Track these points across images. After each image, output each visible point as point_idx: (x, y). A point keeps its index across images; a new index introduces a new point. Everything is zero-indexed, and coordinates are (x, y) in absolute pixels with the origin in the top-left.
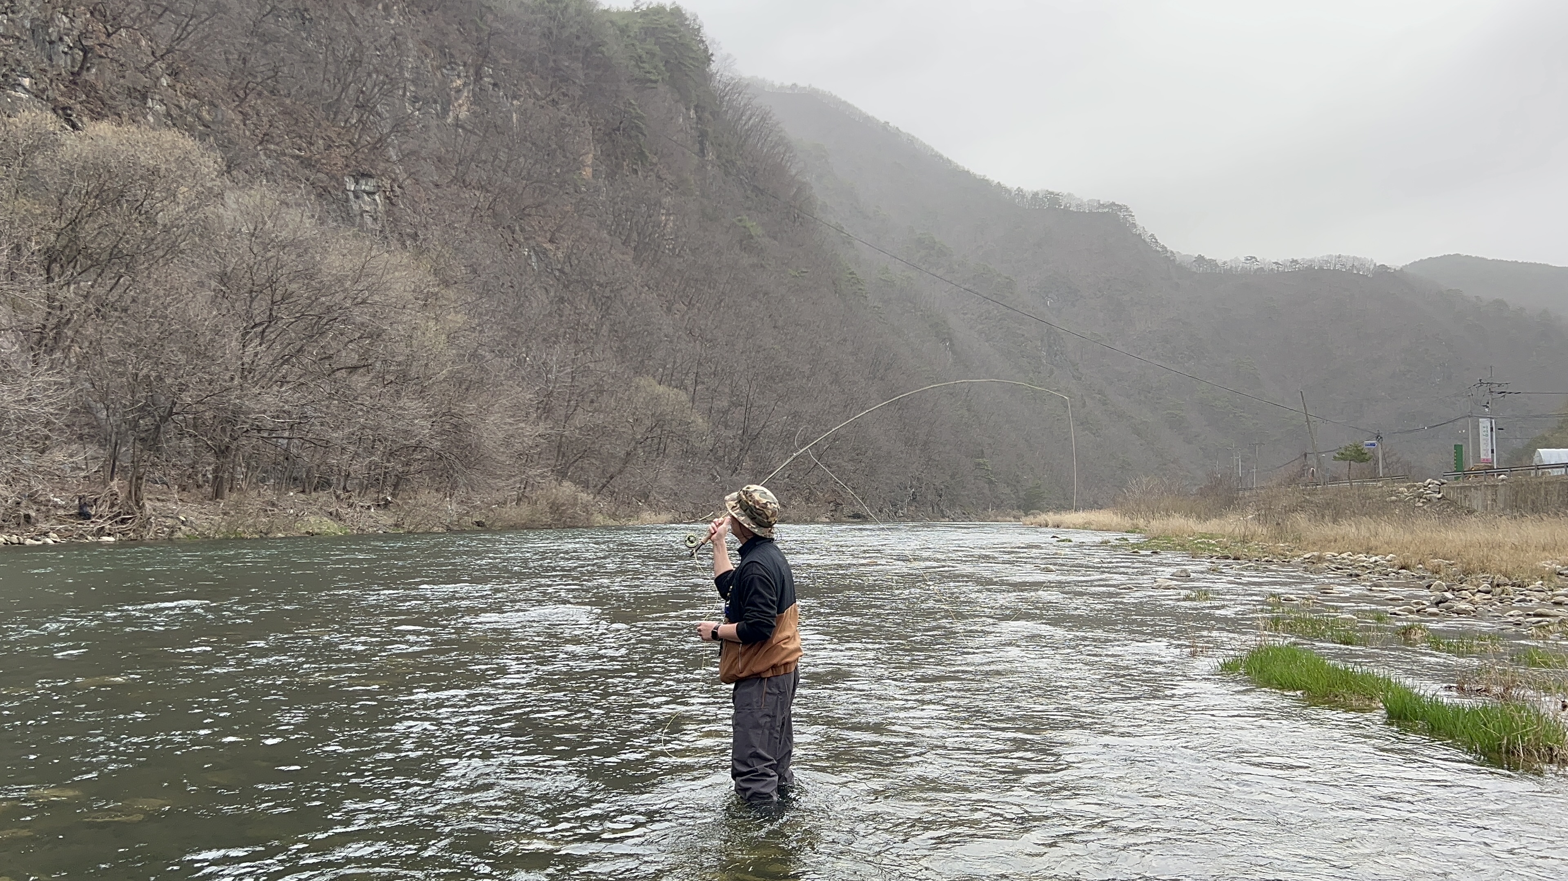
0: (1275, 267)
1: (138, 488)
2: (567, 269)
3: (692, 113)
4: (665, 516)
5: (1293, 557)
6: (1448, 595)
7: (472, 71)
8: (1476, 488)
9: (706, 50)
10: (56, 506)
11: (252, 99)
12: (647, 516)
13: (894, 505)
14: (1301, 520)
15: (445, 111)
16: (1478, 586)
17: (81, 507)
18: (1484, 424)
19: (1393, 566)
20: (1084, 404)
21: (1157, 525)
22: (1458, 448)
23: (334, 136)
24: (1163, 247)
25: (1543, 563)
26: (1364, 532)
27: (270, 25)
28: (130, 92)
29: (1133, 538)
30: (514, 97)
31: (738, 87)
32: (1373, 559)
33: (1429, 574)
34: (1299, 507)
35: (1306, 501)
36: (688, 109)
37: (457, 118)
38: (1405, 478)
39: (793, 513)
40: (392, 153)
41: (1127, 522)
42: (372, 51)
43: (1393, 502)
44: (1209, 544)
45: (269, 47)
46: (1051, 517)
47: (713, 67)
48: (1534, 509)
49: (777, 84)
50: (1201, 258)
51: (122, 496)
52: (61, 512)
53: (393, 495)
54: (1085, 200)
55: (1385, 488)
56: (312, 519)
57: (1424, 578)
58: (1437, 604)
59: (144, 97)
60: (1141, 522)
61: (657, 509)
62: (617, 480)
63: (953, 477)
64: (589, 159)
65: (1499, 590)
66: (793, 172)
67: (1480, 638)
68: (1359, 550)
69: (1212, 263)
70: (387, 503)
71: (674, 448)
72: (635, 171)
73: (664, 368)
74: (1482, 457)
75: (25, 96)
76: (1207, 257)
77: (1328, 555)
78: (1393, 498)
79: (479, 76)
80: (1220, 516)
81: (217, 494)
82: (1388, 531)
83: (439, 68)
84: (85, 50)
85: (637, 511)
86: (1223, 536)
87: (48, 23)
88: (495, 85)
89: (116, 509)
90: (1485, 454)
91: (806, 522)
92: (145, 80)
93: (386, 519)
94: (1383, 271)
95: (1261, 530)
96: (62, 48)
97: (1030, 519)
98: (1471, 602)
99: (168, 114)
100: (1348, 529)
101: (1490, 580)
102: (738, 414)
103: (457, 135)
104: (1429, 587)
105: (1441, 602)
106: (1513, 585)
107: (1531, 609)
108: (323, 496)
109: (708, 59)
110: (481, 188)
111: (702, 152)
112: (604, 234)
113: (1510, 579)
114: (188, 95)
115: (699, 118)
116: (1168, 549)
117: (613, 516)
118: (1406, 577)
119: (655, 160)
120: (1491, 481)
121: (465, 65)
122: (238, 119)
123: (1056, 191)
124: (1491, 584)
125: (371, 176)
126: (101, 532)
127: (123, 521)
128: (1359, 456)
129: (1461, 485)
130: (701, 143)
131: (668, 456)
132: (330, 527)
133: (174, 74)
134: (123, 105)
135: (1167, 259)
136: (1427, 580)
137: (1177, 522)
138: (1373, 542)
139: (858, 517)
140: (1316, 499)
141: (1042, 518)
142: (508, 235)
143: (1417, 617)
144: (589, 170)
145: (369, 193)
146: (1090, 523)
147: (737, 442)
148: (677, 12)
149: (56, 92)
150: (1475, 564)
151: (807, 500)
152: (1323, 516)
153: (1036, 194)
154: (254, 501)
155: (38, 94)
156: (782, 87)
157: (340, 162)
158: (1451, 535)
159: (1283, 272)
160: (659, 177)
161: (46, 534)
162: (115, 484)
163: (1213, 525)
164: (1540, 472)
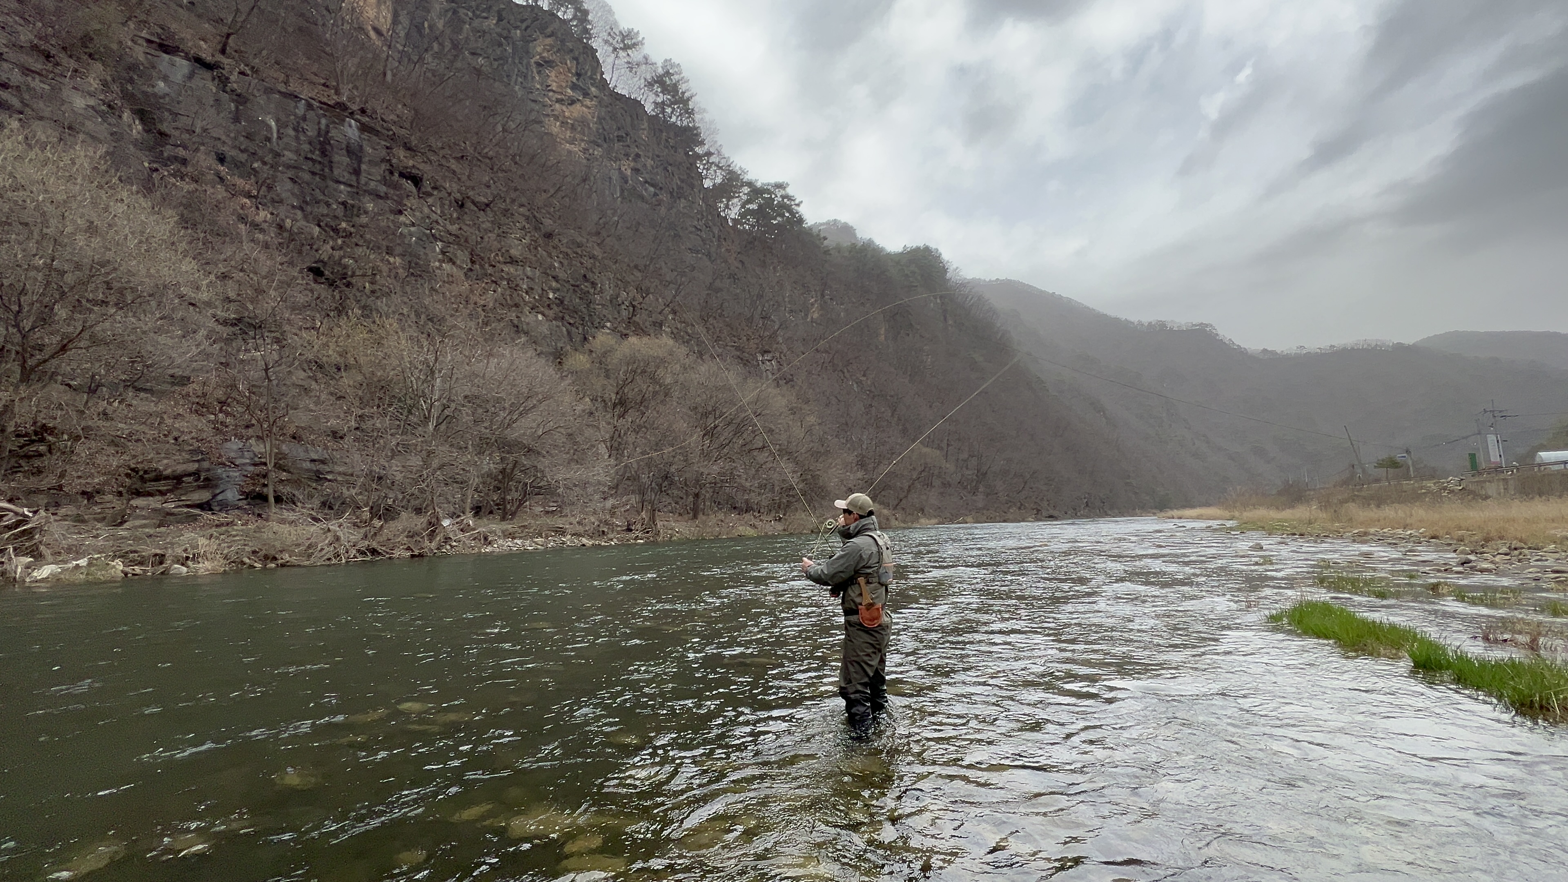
0: (1319, 351)
1: (654, 516)
2: (873, 389)
3: (938, 300)
4: (934, 521)
5: (1345, 532)
6: (1472, 557)
7: (819, 294)
8: (1489, 481)
9: (944, 267)
10: (617, 526)
11: (711, 320)
12: (922, 521)
13: (1074, 509)
14: (1353, 509)
15: (806, 315)
16: (1497, 550)
17: (629, 525)
18: (1491, 439)
19: (1425, 537)
20: (1194, 444)
21: (1248, 515)
22: (1473, 457)
23: (750, 334)
24: (1239, 346)
25: (1553, 532)
26: (1401, 514)
27: (718, 283)
28: (654, 324)
29: (1229, 524)
30: (842, 304)
31: (964, 284)
32: (1409, 532)
33: (1455, 542)
34: (1353, 499)
35: (1355, 495)
36: (936, 298)
37: (812, 318)
38: (1432, 477)
39: (1011, 517)
40: (780, 340)
41: (1227, 514)
42: (767, 290)
43: (1424, 493)
44: (1283, 526)
45: (719, 295)
46: (1176, 513)
47: (948, 275)
50: (1265, 351)
51: (647, 519)
52: (619, 529)
53: (784, 514)
54: (1183, 323)
55: (1416, 485)
56: (740, 528)
57: (1451, 544)
58: (1463, 564)
59: (661, 325)
60: (1237, 514)
62: (904, 501)
63: (1111, 491)
64: (882, 331)
65: (1516, 552)
67: (1502, 592)
68: (1396, 526)
69: (1274, 353)
70: (780, 518)
71: (937, 482)
72: (908, 335)
74: (1492, 460)
75: (607, 331)
76: (1269, 349)
77: (1372, 530)
78: (1424, 491)
79: (823, 296)
80: (1293, 507)
81: (695, 517)
82: (1419, 512)
83: (803, 294)
84: (634, 307)
85: (918, 518)
86: (1293, 520)
87: (618, 296)
88: (831, 299)
89: (644, 526)
90: (1494, 457)
92: (661, 318)
93: (779, 527)
94: (1400, 348)
95: (1323, 515)
96: (624, 307)
97: (1163, 514)
98: (1492, 562)
99: (672, 332)
100: (1389, 512)
101: (1508, 545)
102: (974, 462)
103: (813, 327)
104: (1455, 551)
105: (1465, 563)
106: (1530, 548)
107: (1549, 567)
108: (747, 516)
109: (945, 271)
110: (826, 352)
111: (945, 320)
112: (893, 370)
113: (1525, 543)
114: (681, 322)
115: (943, 302)
116: (1253, 530)
117: (904, 522)
118: (1436, 544)
119: (919, 327)
120: (1502, 476)
121: (815, 291)
122: (704, 331)
123: (1163, 319)
124: (1510, 548)
125: (770, 352)
126: (637, 538)
127: (648, 532)
128: (1393, 464)
129: (1477, 479)
130: (945, 316)
131: (934, 487)
132: (751, 532)
133: (674, 312)
134: (651, 331)
135: (1242, 353)
136: (1454, 546)
137: (1261, 513)
138: (1409, 521)
139: (1051, 517)
140: (1363, 494)
141: (1170, 513)
142: (841, 374)
143: (1444, 574)
144: (883, 337)
145: (769, 361)
146: (1202, 515)
147: (975, 477)
148: (927, 249)
149: (622, 328)
150: (1494, 534)
151: (1020, 508)
152: (1369, 504)
153: (1150, 323)
154: (712, 520)
155: (614, 330)
156: (990, 281)
157: (754, 347)
158: (1472, 514)
159: (1325, 354)
160: (921, 336)
161: (612, 540)
162: (643, 514)
163: (1287, 514)
164: (1542, 468)
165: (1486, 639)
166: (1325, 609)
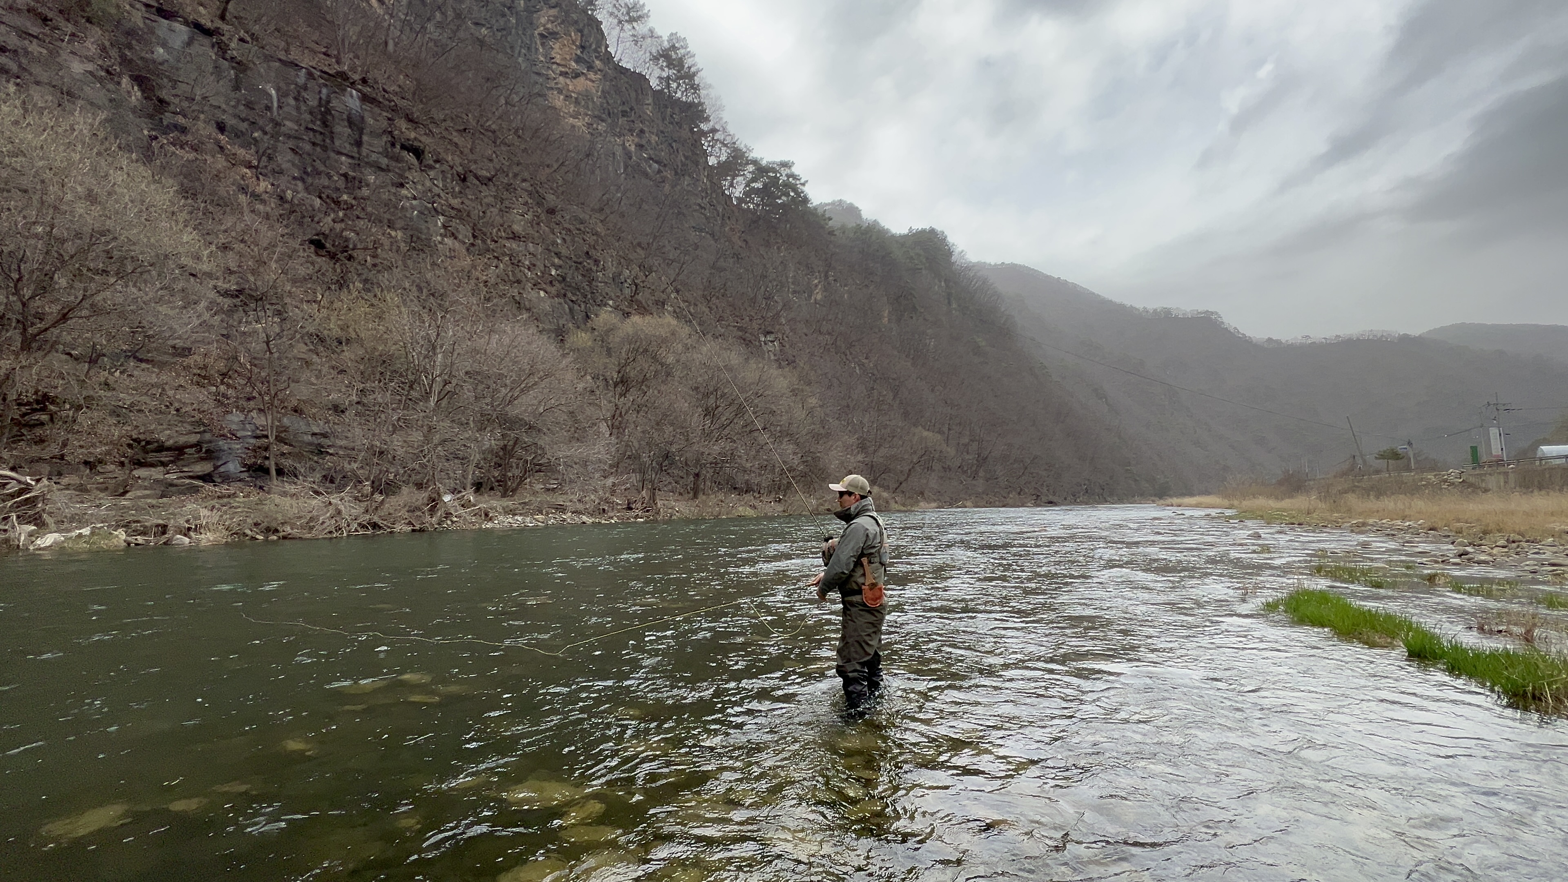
0: (1324, 341)
1: (654, 494)
2: (876, 372)
3: (943, 284)
5: (1343, 523)
6: (1470, 549)
7: (823, 275)
8: (1490, 474)
9: (949, 249)
10: (617, 504)
11: (714, 300)
13: (1074, 496)
14: (1352, 499)
15: (810, 296)
16: (1496, 542)
17: (629, 504)
18: (1494, 432)
19: (1423, 529)
20: (1196, 432)
21: (1247, 504)
22: (1474, 450)
23: (753, 314)
24: (1243, 334)
25: (1552, 525)
26: (1400, 505)
27: (721, 263)
28: (657, 302)
29: (1229, 512)
30: (845, 286)
31: (970, 267)
32: (1407, 524)
33: (1453, 534)
34: (1353, 490)
35: (1355, 486)
36: (940, 282)
37: (815, 299)
38: (1432, 469)
39: (1010, 502)
40: (783, 321)
41: (1226, 502)
42: (771, 270)
43: (1424, 485)
44: (1282, 515)
45: (722, 274)
46: (1175, 501)
47: (953, 259)
48: (1540, 488)
49: (993, 263)
50: (1270, 340)
51: (647, 499)
52: (619, 507)
53: (784, 496)
54: (1188, 310)
55: (1416, 477)
56: (740, 509)
57: (1449, 536)
58: (1460, 556)
59: (663, 304)
61: (928, 500)
62: (904, 485)
63: (1111, 478)
64: (886, 313)
65: (1514, 545)
66: (1003, 309)
67: (1499, 584)
68: (1395, 517)
69: (1278, 342)
70: (780, 500)
71: (937, 466)
72: (912, 318)
73: (931, 422)
74: (1494, 453)
75: (610, 309)
76: (1274, 338)
77: (1371, 521)
78: (1424, 483)
79: (826, 277)
80: (1291, 497)
81: (695, 496)
82: (1419, 504)
83: (806, 275)
84: (636, 285)
85: (917, 502)
86: (1292, 510)
87: (620, 274)
88: (835, 280)
89: (644, 505)
90: (1496, 450)
91: (1018, 506)
92: (664, 296)
93: (779, 508)
94: (1405, 339)
95: (1322, 505)
96: (626, 285)
97: (1162, 502)
98: (1490, 555)
99: (675, 312)
100: (1389, 503)
101: (1506, 538)
102: (975, 445)
103: (816, 308)
104: (1453, 543)
105: (1462, 555)
106: (1527, 541)
107: (1546, 560)
108: (748, 497)
110: (829, 334)
111: (949, 303)
112: (896, 353)
113: (1523, 536)
114: (684, 301)
115: (947, 286)
116: (1252, 519)
117: (904, 505)
118: (1434, 536)
119: (922, 310)
120: (1501, 469)
121: (819, 272)
122: (707, 310)
123: (1169, 307)
124: (1508, 540)
125: (772, 333)
126: (637, 517)
127: (648, 511)
128: (1395, 455)
129: (1477, 472)
130: (949, 299)
131: (934, 471)
132: (750, 512)
133: (677, 292)
134: (654, 310)
135: (1246, 342)
136: (1452, 538)
137: (1261, 502)
138: (1407, 512)
139: (1051, 503)
140: (1363, 485)
141: (1169, 501)
142: (843, 356)
143: (1441, 566)
144: (886, 320)
145: (772, 342)
146: (1201, 503)
147: (975, 462)
148: (932, 231)
149: (624, 306)
150: (1492, 526)
151: (1019, 494)
152: (1369, 495)
153: (1155, 310)
154: (713, 500)
155: (616, 308)
156: (995, 265)
157: (756, 327)
158: (1471, 506)
159: (1330, 344)
160: (925, 319)
161: (612, 518)
162: (644, 493)
163: (1286, 503)
164: (1543, 462)
165: (1481, 629)
166: (1322, 597)
